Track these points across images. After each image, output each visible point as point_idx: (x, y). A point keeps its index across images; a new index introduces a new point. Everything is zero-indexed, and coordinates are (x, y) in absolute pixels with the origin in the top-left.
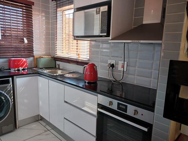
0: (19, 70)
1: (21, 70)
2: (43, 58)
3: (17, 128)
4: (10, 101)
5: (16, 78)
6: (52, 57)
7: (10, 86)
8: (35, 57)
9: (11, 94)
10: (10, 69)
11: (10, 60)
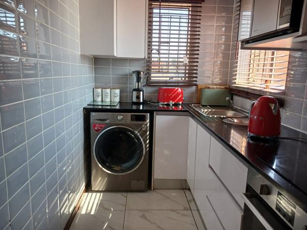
0: (168, 105)
1: (171, 105)
2: (209, 88)
3: (152, 189)
4: (144, 146)
5: (157, 114)
6: (226, 88)
7: (147, 124)
8: (199, 87)
9: (147, 136)
10: (158, 103)
11: (160, 89)
